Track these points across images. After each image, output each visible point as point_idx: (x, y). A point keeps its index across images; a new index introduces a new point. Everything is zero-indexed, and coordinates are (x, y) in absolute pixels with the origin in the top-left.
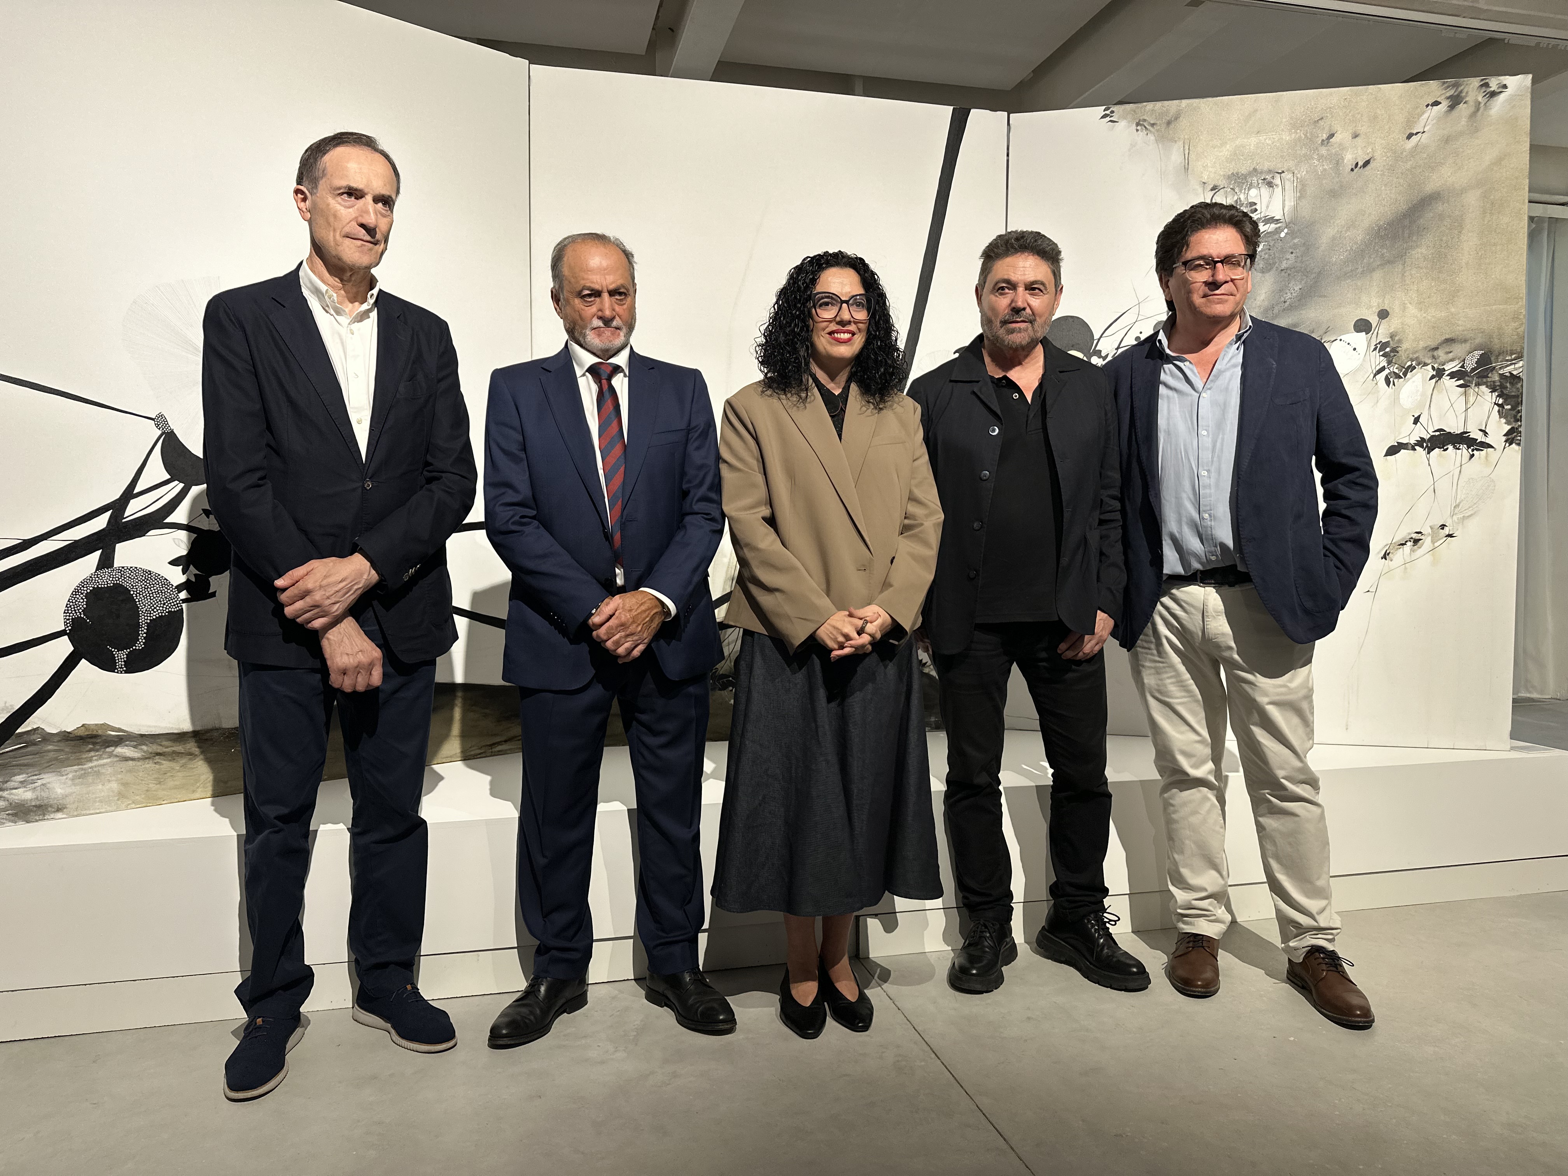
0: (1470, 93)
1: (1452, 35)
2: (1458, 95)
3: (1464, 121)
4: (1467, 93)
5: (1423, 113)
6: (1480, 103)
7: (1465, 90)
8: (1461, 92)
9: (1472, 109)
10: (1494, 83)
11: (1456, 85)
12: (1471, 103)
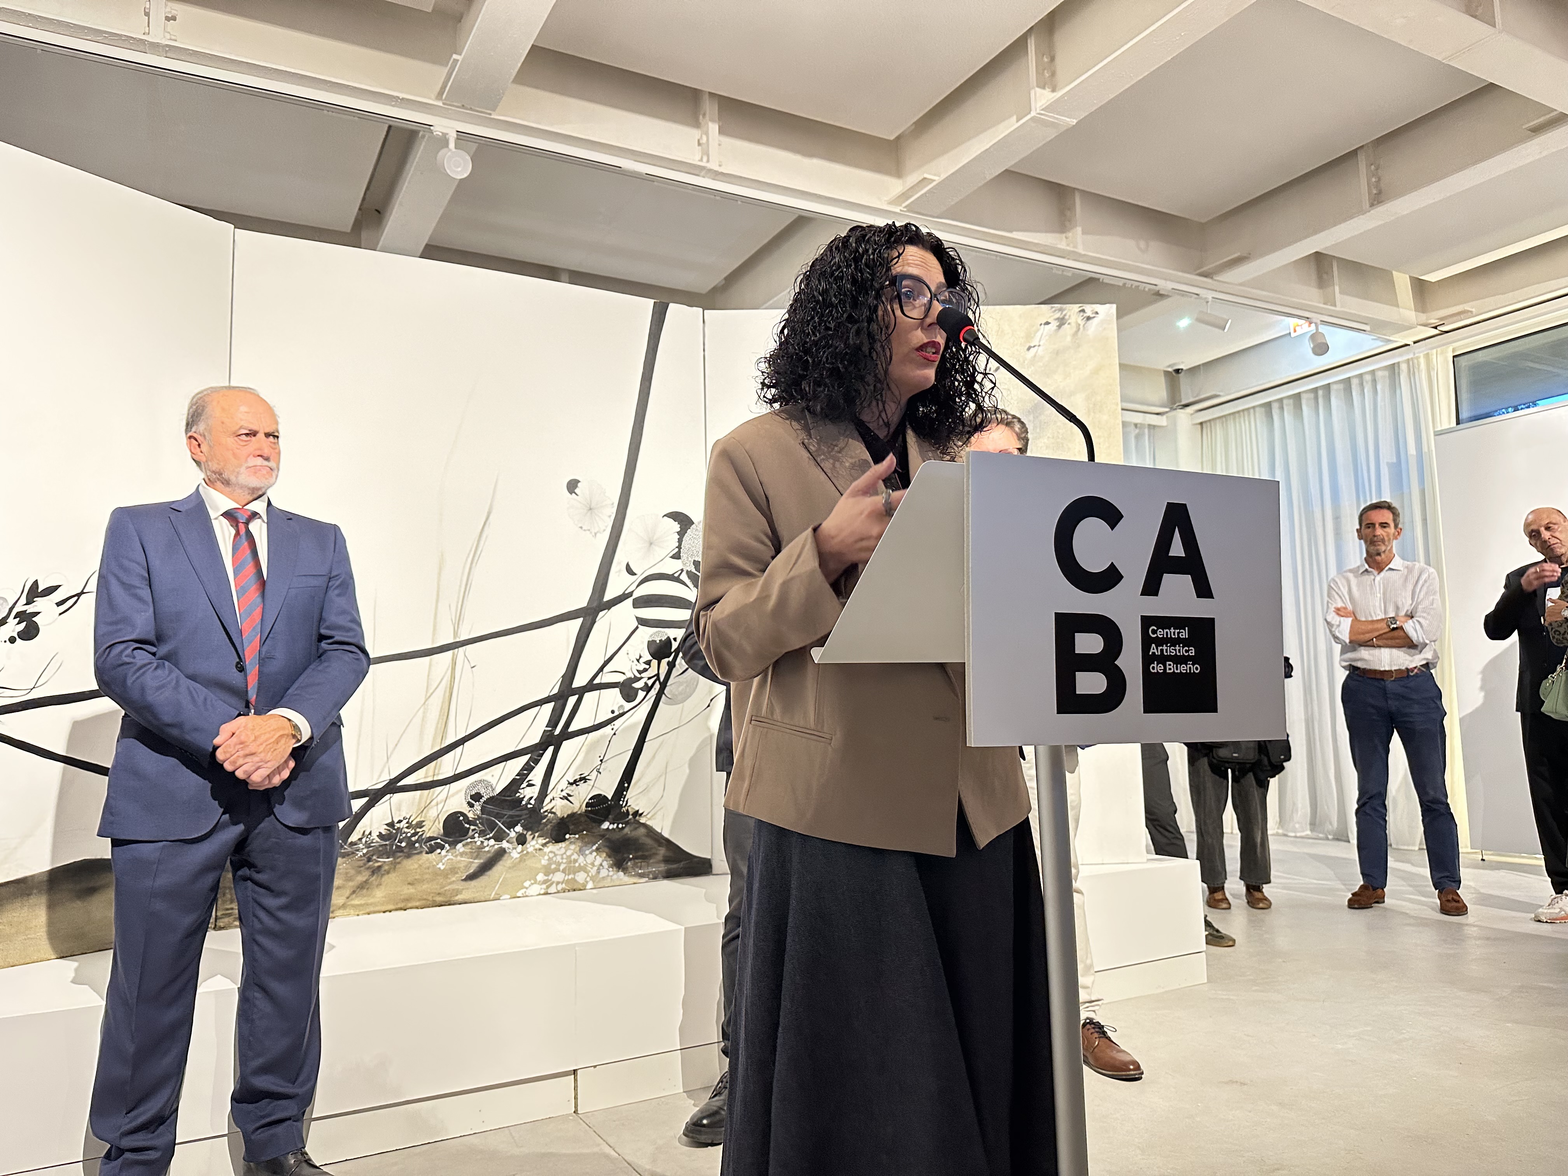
0: (1072, 316)
1: (1060, 273)
2: (1063, 318)
3: (1069, 338)
4: (1070, 316)
5: (1038, 330)
6: (1079, 325)
7: (1068, 314)
8: (1065, 315)
9: (1075, 329)
10: (1089, 309)
11: (1061, 310)
12: (1073, 324)
